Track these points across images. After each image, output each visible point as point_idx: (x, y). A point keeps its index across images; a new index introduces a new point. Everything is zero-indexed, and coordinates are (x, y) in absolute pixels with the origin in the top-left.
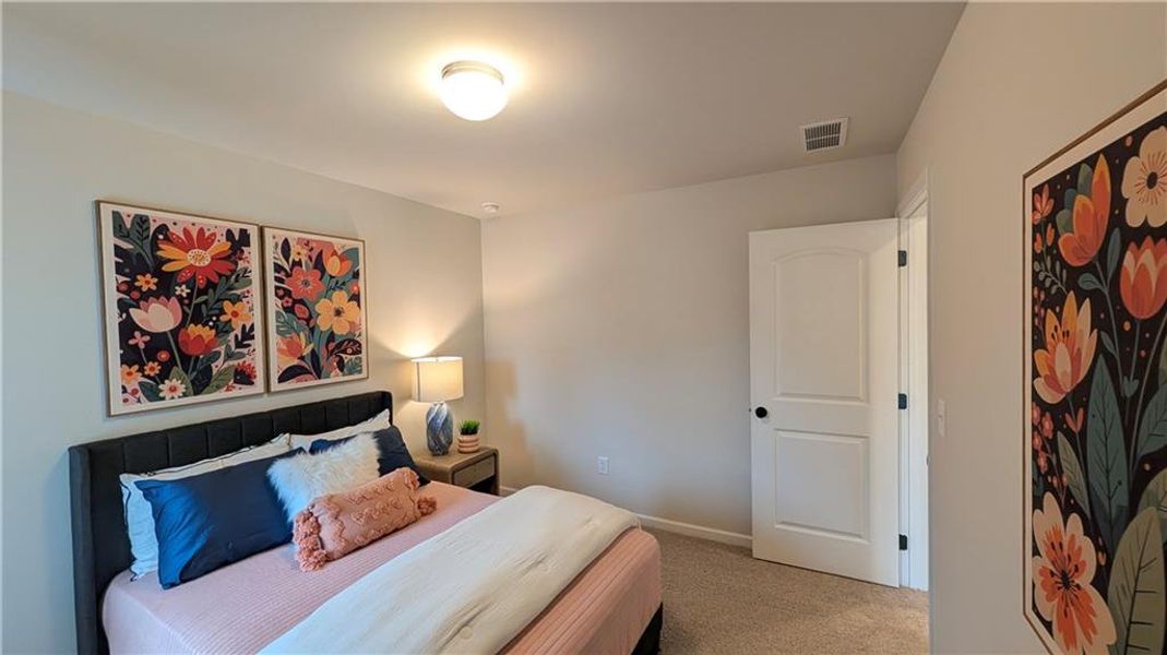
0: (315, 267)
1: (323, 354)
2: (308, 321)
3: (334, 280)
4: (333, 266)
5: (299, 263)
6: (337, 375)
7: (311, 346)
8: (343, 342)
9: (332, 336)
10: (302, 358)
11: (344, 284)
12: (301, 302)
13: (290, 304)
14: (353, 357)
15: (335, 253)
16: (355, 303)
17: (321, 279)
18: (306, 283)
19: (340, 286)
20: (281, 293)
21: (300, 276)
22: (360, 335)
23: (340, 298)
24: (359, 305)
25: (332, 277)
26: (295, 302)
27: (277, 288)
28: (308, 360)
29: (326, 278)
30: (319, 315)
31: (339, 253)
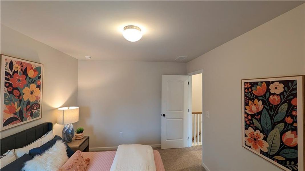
0: (24, 74)
1: (24, 110)
2: (19, 97)
3: (31, 79)
4: (31, 74)
5: (17, 72)
6: (30, 119)
7: (20, 108)
8: (33, 104)
9: (29, 102)
10: (15, 114)
11: (35, 81)
12: (17, 89)
13: (11, 90)
14: (37, 110)
15: (32, 68)
16: (39, 89)
17: (25, 79)
18: (19, 81)
19: (33, 81)
20: (7, 85)
21: (16, 77)
22: (40, 101)
23: (33, 86)
24: (40, 90)
25: (30, 78)
26: (14, 89)
27: (6, 83)
28: (18, 114)
29: (28, 78)
30: (24, 94)
31: (34, 68)
